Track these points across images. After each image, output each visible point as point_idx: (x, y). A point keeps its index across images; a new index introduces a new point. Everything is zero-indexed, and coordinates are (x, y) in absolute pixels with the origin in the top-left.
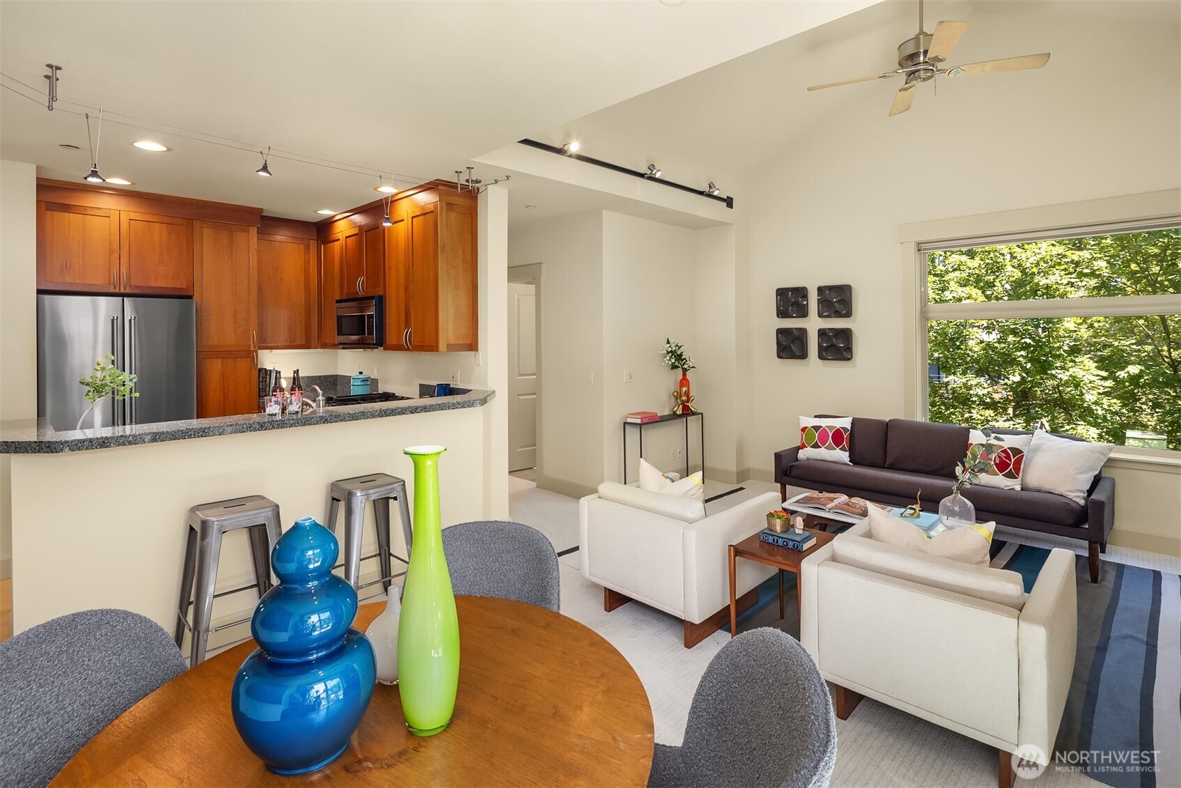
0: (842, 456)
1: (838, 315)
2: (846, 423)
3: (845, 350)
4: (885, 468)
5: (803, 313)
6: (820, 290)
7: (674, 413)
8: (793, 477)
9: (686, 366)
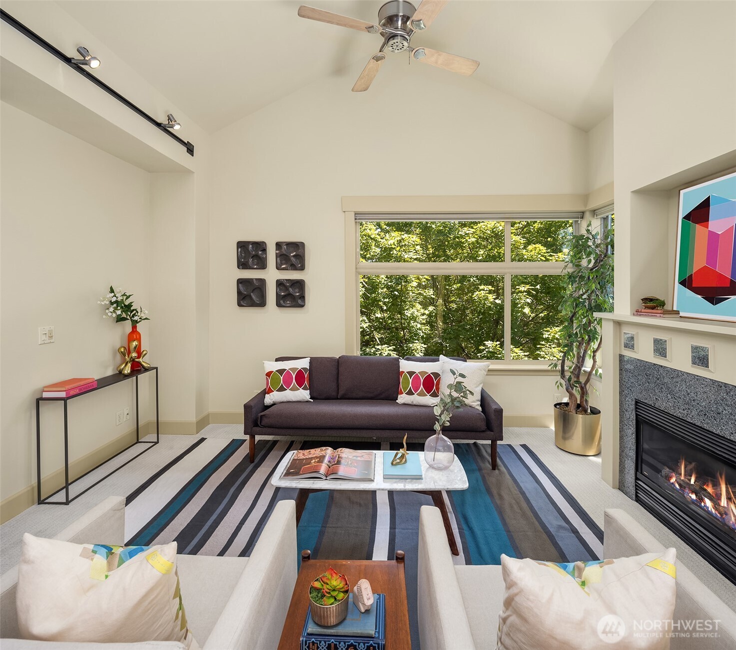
0: (303, 394)
1: (294, 267)
2: (304, 364)
3: (300, 298)
4: (338, 399)
5: (262, 264)
6: (279, 245)
7: (120, 372)
8: (265, 427)
9: (136, 318)
